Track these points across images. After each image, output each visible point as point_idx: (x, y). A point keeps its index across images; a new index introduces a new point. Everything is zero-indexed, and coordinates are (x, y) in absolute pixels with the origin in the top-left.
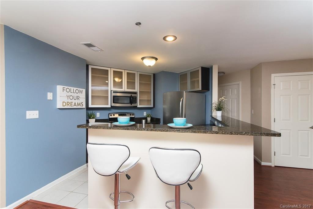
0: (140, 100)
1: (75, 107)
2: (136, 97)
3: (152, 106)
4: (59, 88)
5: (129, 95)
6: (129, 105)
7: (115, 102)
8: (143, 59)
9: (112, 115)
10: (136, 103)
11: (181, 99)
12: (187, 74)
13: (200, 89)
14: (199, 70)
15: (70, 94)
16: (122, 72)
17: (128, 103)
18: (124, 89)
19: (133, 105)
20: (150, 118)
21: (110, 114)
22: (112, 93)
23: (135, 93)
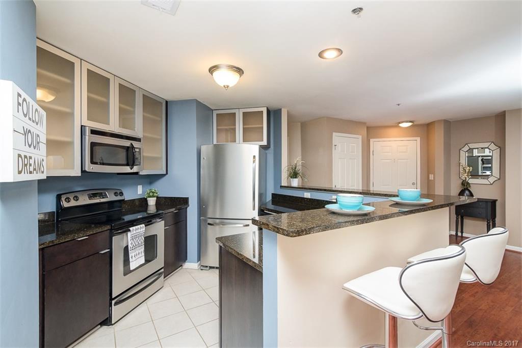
2: (140, 149)
3: (164, 171)
5: (127, 143)
7: (93, 160)
9: (72, 199)
10: (140, 165)
12: (235, 113)
13: (265, 142)
14: (262, 111)
16: (108, 80)
17: (123, 163)
18: (113, 126)
19: (135, 169)
20: (155, 198)
21: (62, 196)
22: (87, 135)
23: (138, 140)
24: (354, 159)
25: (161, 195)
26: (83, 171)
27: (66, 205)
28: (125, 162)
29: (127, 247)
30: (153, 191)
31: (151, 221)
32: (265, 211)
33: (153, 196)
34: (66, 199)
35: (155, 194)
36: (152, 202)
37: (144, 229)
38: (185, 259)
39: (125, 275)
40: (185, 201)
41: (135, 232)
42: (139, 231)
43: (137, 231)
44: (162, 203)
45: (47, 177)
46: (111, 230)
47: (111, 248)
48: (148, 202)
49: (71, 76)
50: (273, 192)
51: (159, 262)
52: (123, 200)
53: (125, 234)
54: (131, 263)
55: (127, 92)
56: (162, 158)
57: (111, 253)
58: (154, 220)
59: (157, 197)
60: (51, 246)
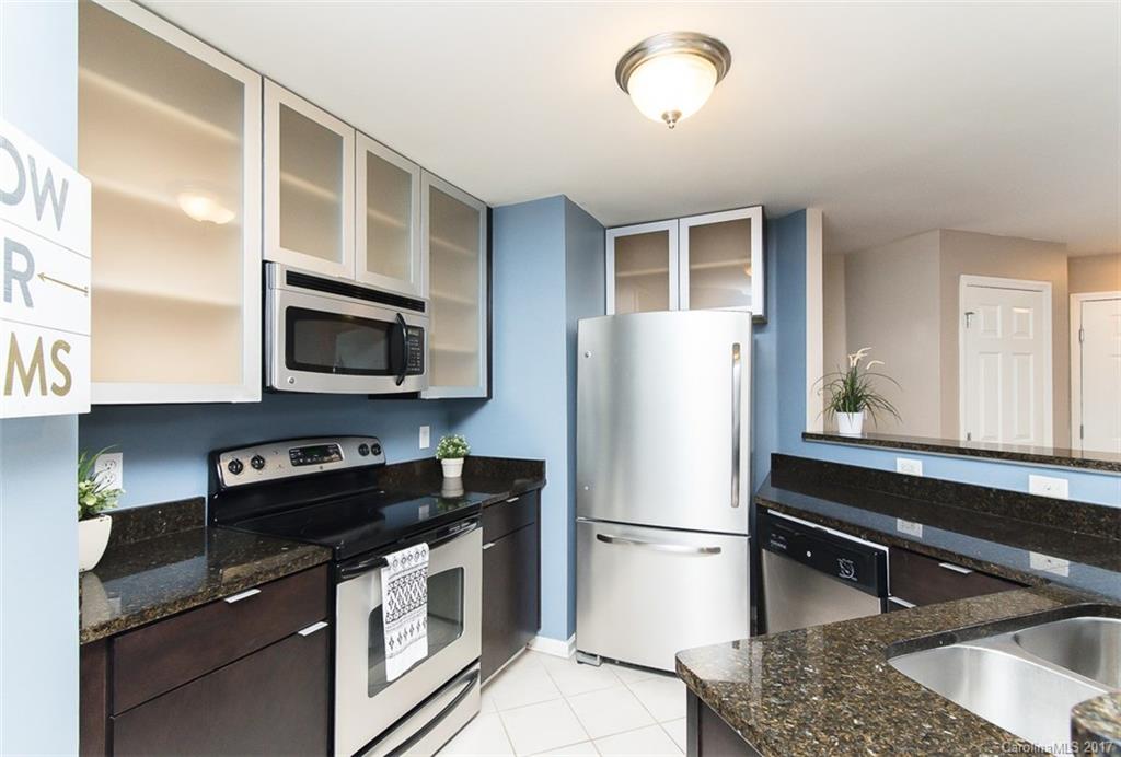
2: (422, 332)
3: (482, 391)
5: (386, 313)
7: (293, 360)
9: (247, 463)
10: (422, 372)
12: (667, 232)
13: (759, 309)
14: (748, 220)
16: (338, 140)
17: (378, 368)
18: (351, 266)
19: (410, 384)
20: (461, 461)
21: (222, 456)
22: (278, 286)
23: (417, 305)
24: (1029, 354)
25: (476, 452)
26: (267, 390)
27: (230, 480)
28: (382, 365)
29: (379, 610)
30: (456, 441)
31: (446, 531)
32: (770, 511)
33: (455, 456)
34: (231, 464)
35: (461, 450)
36: (453, 469)
37: (427, 558)
38: (535, 626)
39: (372, 693)
40: (535, 470)
41: (400, 568)
42: (413, 563)
43: (407, 565)
44: (480, 471)
45: (92, 406)
46: (331, 564)
47: (331, 618)
48: (444, 468)
49: (235, 119)
50: (775, 452)
51: (467, 646)
52: (382, 465)
53: (373, 574)
54: (388, 661)
55: (387, 177)
56: (477, 354)
57: (331, 632)
58: (457, 529)
59: (467, 458)
60: (133, 630)
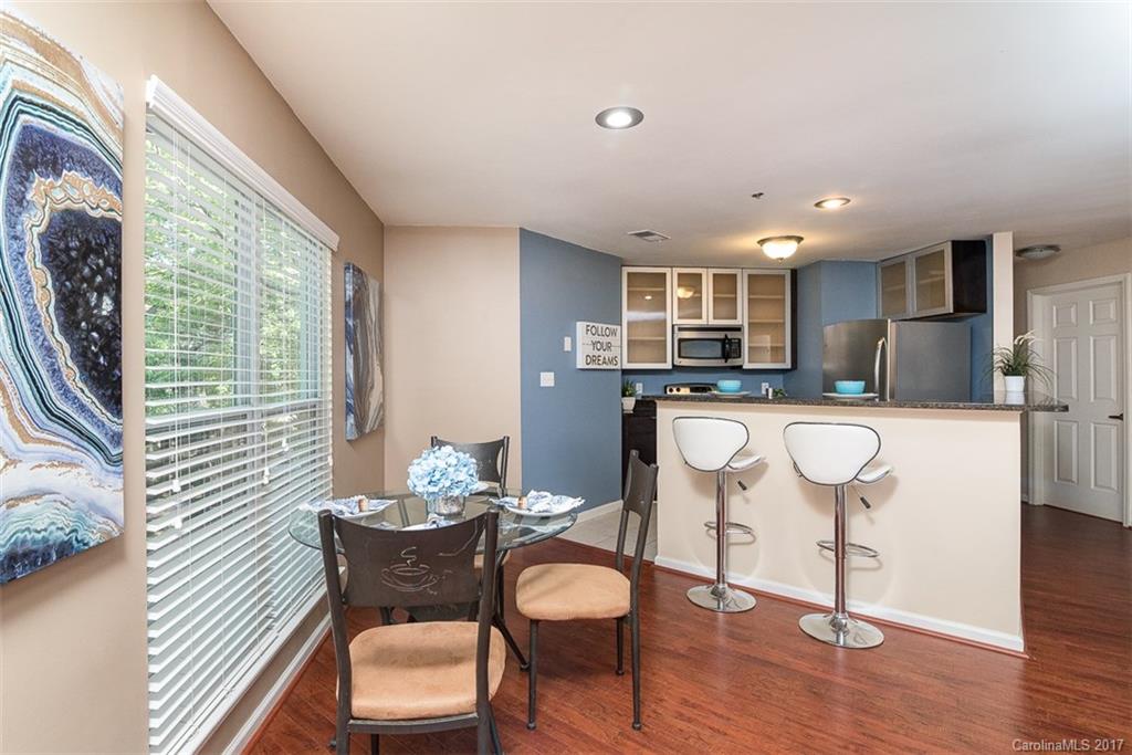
0: (749, 348)
1: (604, 367)
2: (740, 340)
3: (788, 365)
4: (581, 326)
5: (721, 335)
6: (721, 363)
7: (683, 355)
8: (762, 242)
9: (675, 389)
10: (740, 356)
11: (880, 343)
12: (904, 263)
13: (950, 308)
14: (943, 251)
15: (596, 338)
16: (701, 274)
18: (706, 319)
19: (732, 362)
21: (668, 387)
22: (676, 331)
23: (737, 330)
26: (673, 365)
28: (720, 355)
34: (670, 389)
